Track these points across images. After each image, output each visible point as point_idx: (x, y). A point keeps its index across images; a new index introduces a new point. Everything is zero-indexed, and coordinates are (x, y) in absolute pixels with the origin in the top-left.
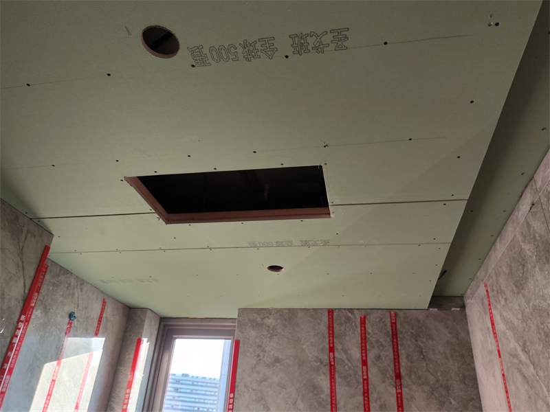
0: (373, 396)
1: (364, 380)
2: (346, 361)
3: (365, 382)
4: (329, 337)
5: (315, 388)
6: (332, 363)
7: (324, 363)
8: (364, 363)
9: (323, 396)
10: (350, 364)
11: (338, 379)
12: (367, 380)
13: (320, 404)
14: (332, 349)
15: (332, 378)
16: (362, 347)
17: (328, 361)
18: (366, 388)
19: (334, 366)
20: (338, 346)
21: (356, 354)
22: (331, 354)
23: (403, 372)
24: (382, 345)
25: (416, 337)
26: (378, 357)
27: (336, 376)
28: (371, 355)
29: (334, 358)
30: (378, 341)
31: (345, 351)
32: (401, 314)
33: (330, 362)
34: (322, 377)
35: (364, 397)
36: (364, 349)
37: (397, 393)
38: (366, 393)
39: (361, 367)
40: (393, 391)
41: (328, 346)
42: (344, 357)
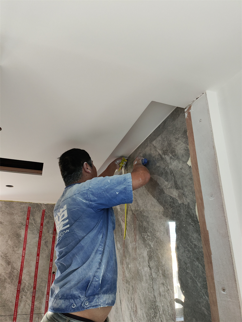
0: (43, 238)
1: (40, 231)
2: (34, 224)
3: (41, 232)
4: (28, 213)
5: (18, 236)
6: (27, 225)
7: (24, 225)
8: (42, 224)
9: (21, 238)
10: (35, 225)
11: (29, 231)
12: (42, 231)
14: (28, 219)
15: (26, 230)
16: (42, 217)
17: (25, 224)
18: (40, 235)
19: (28, 226)
20: (31, 218)
21: (39, 221)
22: (28, 220)
24: (51, 217)
26: (48, 222)
27: (28, 230)
28: (45, 221)
29: (28, 222)
30: (49, 216)
31: (34, 220)
33: (26, 224)
34: (22, 230)
35: (39, 238)
36: (42, 219)
37: (53, 237)
38: (40, 237)
39: (40, 226)
41: (26, 217)
42: (33, 222)
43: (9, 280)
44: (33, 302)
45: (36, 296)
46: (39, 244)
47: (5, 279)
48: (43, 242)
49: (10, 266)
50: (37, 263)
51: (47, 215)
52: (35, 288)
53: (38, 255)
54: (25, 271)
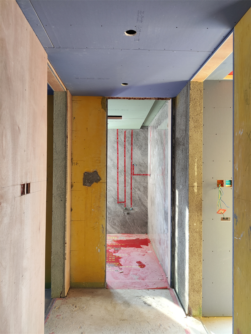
2: (121, 141)
4: (117, 136)
5: (114, 147)
9: (115, 149)
11: (119, 145)
12: (125, 145)
13: (115, 150)
15: (118, 145)
20: (119, 138)
21: (123, 140)
23: (133, 143)
25: (136, 135)
26: (128, 140)
28: (126, 140)
30: (128, 137)
31: (121, 139)
32: (134, 130)
33: (117, 141)
34: (115, 144)
36: (125, 138)
38: (125, 148)
39: (124, 142)
40: (131, 147)
41: (117, 138)
43: (113, 168)
44: (125, 177)
45: (126, 175)
46: (125, 151)
47: (111, 167)
48: (126, 150)
49: (112, 161)
50: (125, 160)
51: (127, 136)
52: (125, 171)
53: (125, 156)
54: (119, 164)
